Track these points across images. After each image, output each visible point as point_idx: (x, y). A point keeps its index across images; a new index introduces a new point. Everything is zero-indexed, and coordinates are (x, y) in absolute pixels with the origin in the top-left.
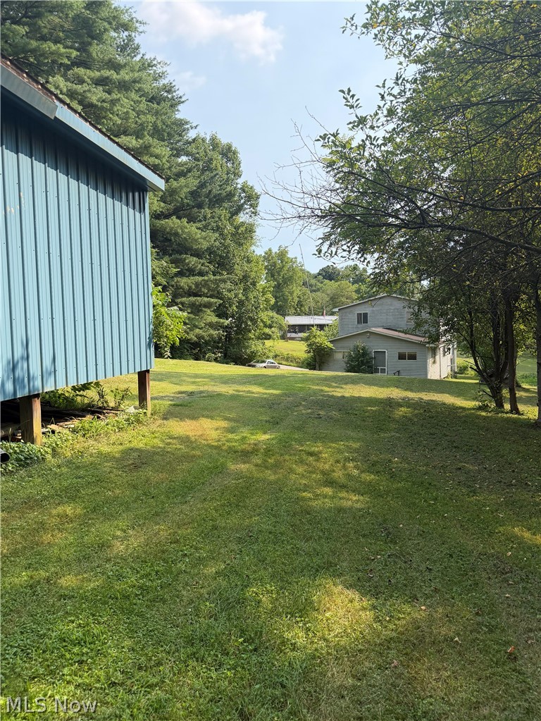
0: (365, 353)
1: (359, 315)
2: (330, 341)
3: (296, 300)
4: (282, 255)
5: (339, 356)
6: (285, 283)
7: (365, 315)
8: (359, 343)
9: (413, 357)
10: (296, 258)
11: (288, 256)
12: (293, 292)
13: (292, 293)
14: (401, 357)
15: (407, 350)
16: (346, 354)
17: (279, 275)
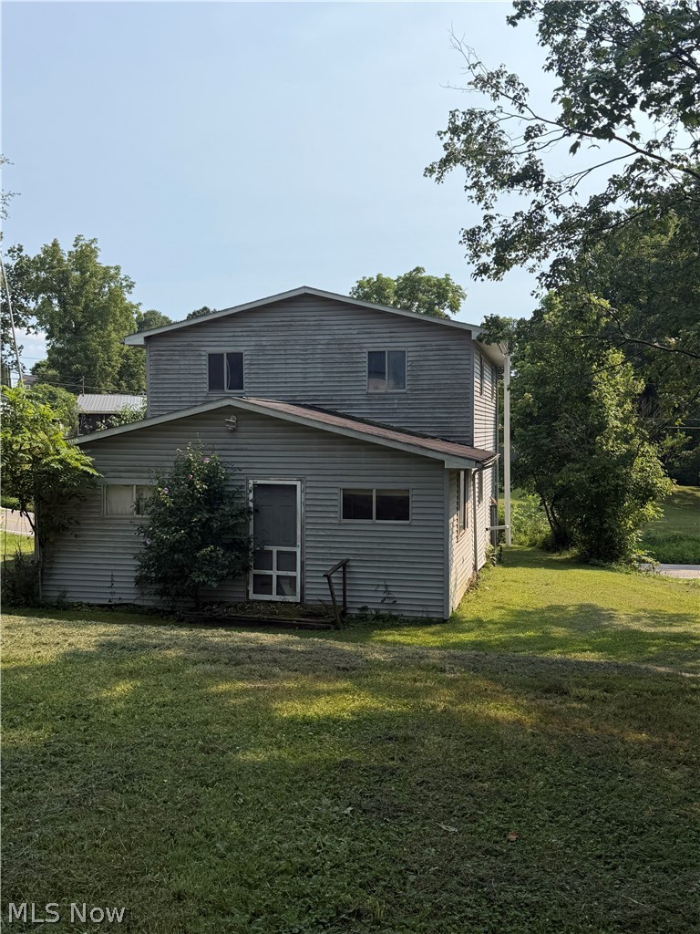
0: (216, 493)
1: (215, 360)
2: (82, 446)
3: (118, 362)
4: (84, 256)
5: (122, 503)
6: (92, 322)
7: (236, 360)
8: (195, 452)
9: (395, 507)
10: (117, 268)
11: (98, 260)
12: (110, 342)
13: (106, 346)
14: (355, 506)
15: (375, 481)
16: (147, 495)
17: (78, 303)
